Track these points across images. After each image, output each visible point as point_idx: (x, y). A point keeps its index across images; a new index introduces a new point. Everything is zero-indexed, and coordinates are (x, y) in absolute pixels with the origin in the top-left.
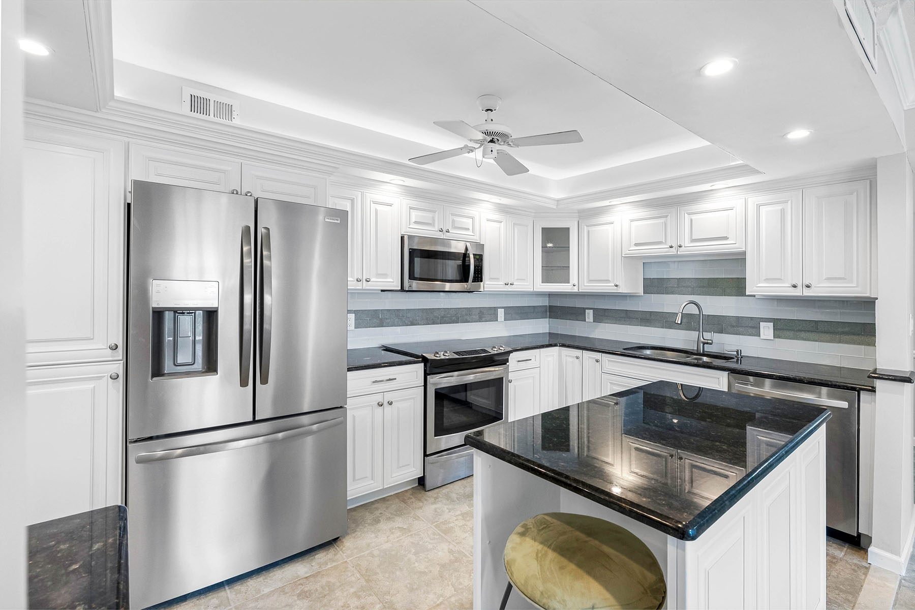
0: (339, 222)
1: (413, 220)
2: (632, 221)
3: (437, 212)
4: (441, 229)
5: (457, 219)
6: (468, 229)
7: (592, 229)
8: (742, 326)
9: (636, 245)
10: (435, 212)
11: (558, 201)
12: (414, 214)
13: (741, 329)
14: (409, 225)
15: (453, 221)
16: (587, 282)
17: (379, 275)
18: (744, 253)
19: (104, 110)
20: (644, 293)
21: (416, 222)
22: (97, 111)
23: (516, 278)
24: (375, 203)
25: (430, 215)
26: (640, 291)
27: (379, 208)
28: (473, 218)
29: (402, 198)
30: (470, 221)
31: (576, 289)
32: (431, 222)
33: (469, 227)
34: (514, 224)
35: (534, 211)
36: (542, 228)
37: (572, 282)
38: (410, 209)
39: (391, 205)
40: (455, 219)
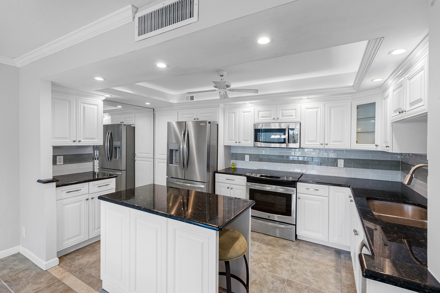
0: (204, 125)
2: (394, 91)
3: (272, 111)
4: (274, 118)
5: (284, 112)
6: (292, 116)
9: (395, 112)
11: (353, 86)
12: (260, 113)
14: (258, 118)
15: (282, 113)
17: (245, 140)
18: (427, 114)
21: (261, 117)
24: (243, 112)
25: (269, 112)
27: (245, 114)
28: (295, 109)
29: (255, 108)
30: (294, 111)
31: (379, 149)
32: (269, 116)
33: (294, 114)
34: (330, 107)
35: (350, 95)
36: (357, 106)
37: (376, 143)
38: (259, 112)
39: (250, 112)
40: (283, 112)
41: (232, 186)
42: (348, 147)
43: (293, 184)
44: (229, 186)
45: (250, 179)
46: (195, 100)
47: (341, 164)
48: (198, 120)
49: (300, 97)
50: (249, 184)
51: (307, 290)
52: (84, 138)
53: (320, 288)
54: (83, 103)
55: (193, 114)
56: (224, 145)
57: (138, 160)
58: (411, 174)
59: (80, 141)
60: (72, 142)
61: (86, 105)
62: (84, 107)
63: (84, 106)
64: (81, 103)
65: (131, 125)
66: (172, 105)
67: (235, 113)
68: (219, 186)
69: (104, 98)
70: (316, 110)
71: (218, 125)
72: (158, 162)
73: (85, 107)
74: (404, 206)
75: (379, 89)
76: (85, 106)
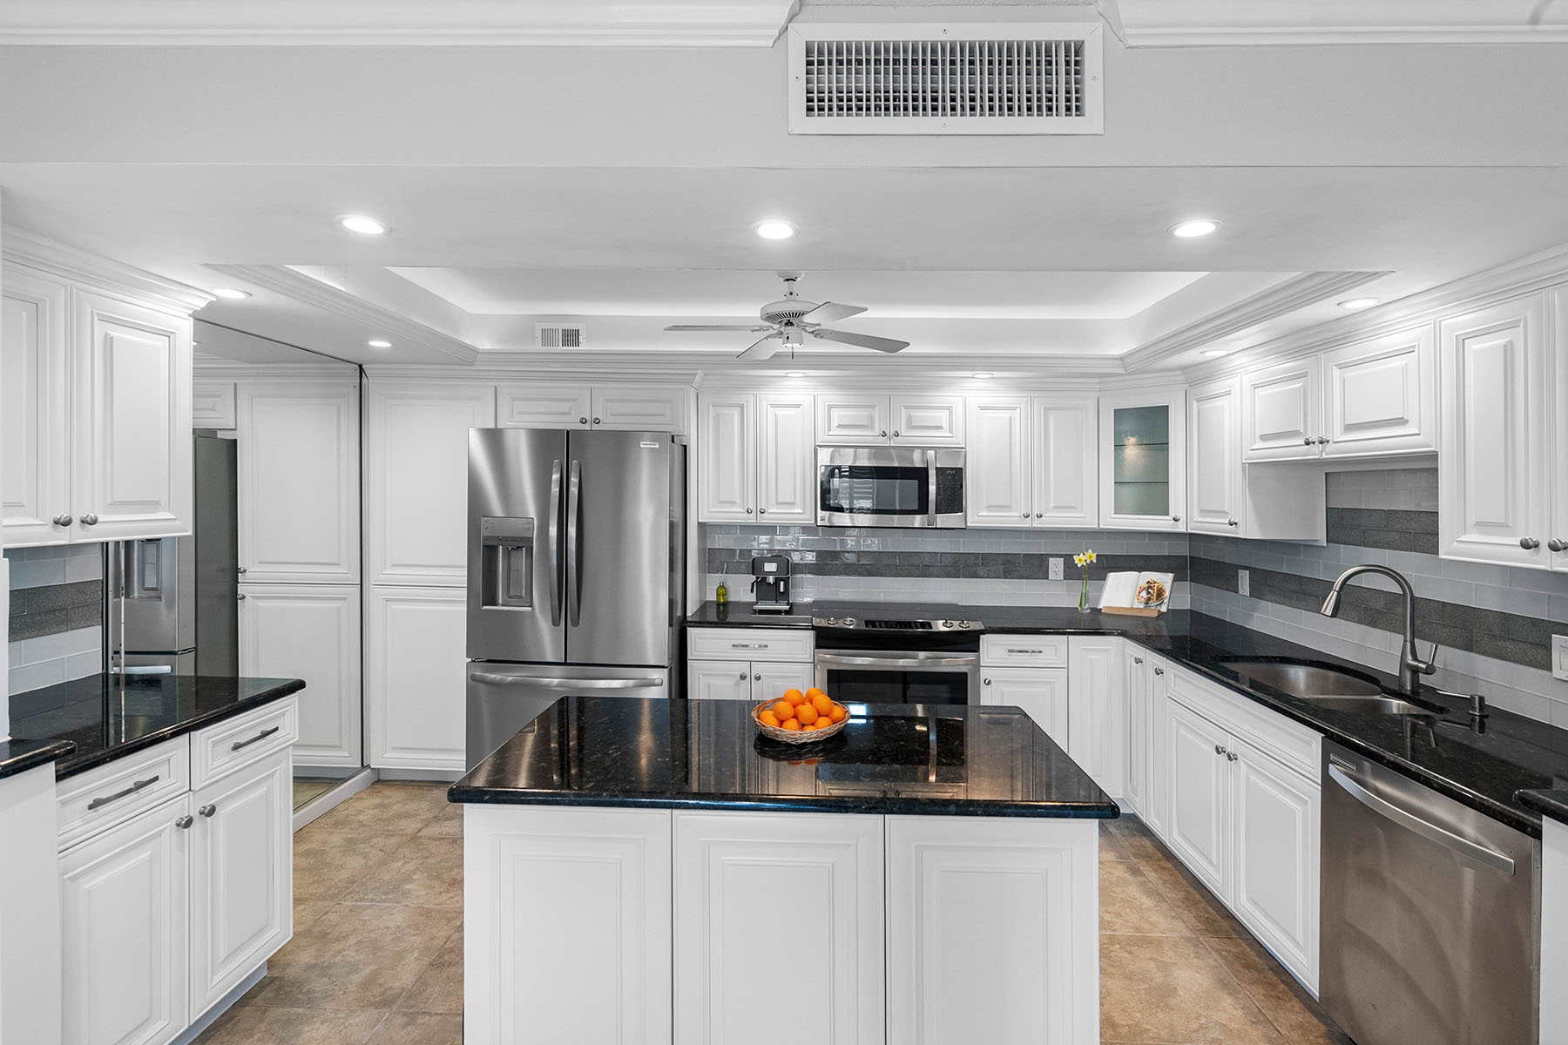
0: (657, 446)
1: (835, 423)
2: (1256, 387)
3: (877, 409)
4: (884, 432)
5: (914, 413)
6: (940, 428)
7: (1207, 405)
8: (1513, 640)
9: (1264, 438)
10: (873, 407)
11: (1122, 358)
12: (836, 413)
13: (1511, 647)
14: (829, 430)
15: (909, 418)
16: (1200, 516)
17: (781, 505)
18: (1434, 457)
19: (476, 363)
20: (1327, 541)
21: (840, 426)
22: (471, 364)
23: (1052, 505)
24: (773, 406)
25: (866, 412)
26: (1321, 536)
27: (781, 412)
28: (949, 408)
29: (816, 393)
30: (944, 414)
31: (1181, 528)
32: (866, 423)
33: (945, 424)
34: (1046, 409)
35: (1097, 380)
36: (1115, 410)
37: (1172, 513)
38: (830, 407)
39: (798, 406)
40: (912, 414)
41: (757, 669)
42: (1092, 524)
43: (967, 642)
44: (744, 668)
45: (827, 639)
46: (584, 346)
47: (1056, 570)
48: (595, 427)
49: (969, 374)
50: (827, 655)
51: (1119, 946)
52: (109, 502)
53: (1137, 928)
54: (103, 319)
55: (575, 400)
56: (700, 521)
57: (254, 597)
58: (1337, 589)
59: (94, 522)
60: (49, 528)
61: (117, 333)
62: (109, 342)
63: (105, 339)
64: (96, 318)
65: (218, 432)
66: (469, 356)
67: (742, 407)
68: (704, 675)
69: (200, 303)
70: (1007, 414)
71: (685, 446)
72: (387, 600)
73: (112, 338)
74: (1289, 669)
75: (1179, 372)
76: (112, 333)
